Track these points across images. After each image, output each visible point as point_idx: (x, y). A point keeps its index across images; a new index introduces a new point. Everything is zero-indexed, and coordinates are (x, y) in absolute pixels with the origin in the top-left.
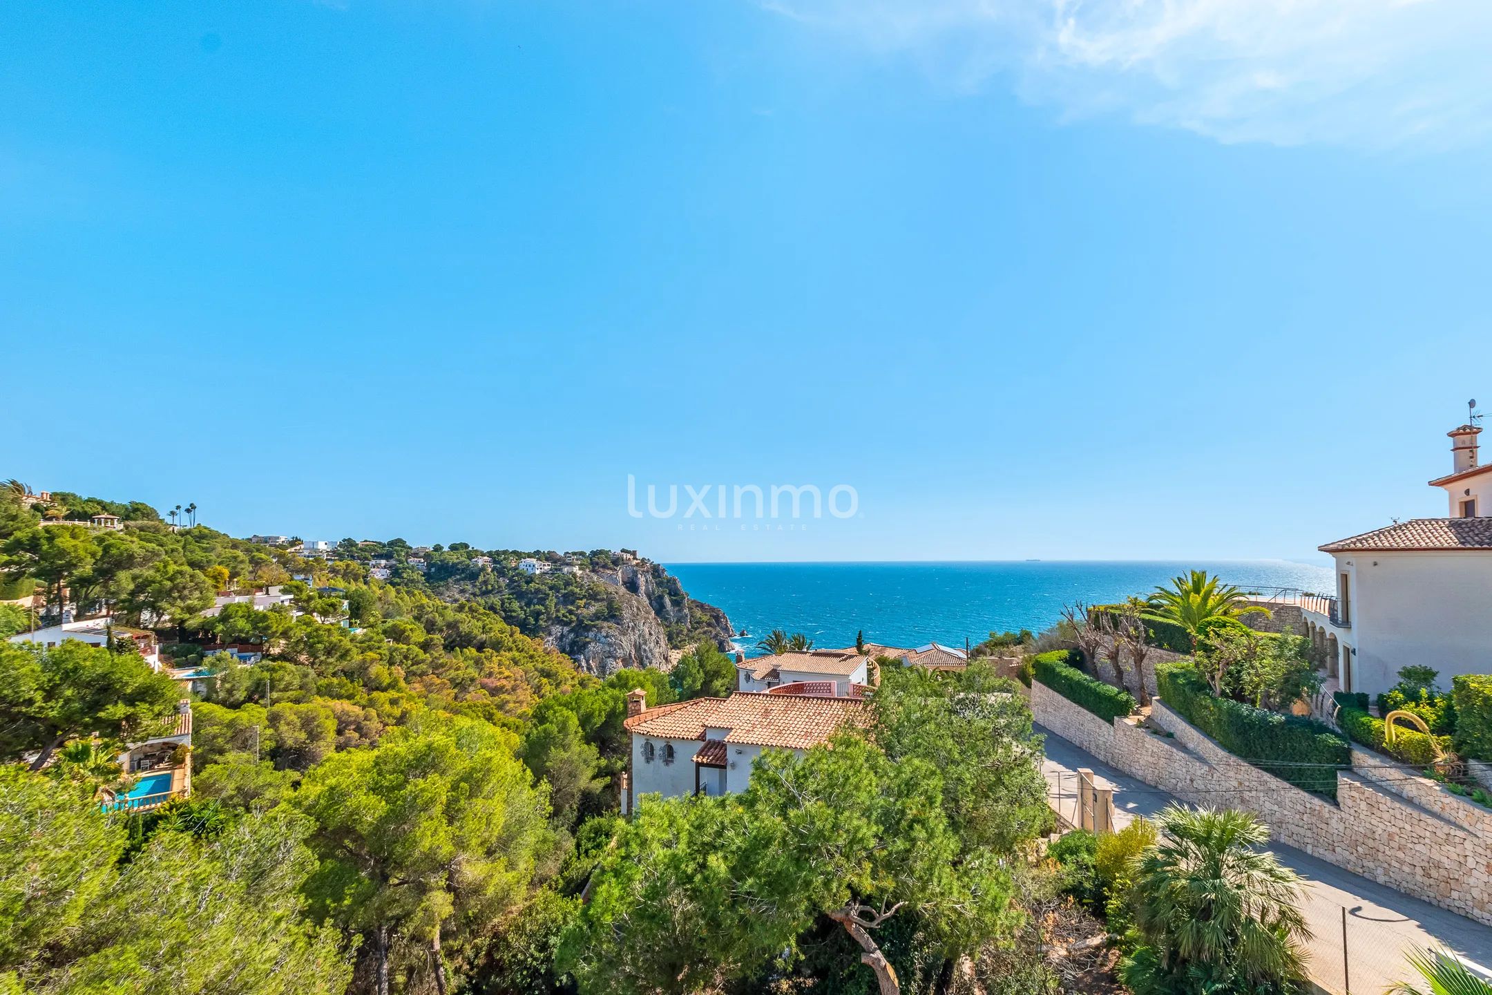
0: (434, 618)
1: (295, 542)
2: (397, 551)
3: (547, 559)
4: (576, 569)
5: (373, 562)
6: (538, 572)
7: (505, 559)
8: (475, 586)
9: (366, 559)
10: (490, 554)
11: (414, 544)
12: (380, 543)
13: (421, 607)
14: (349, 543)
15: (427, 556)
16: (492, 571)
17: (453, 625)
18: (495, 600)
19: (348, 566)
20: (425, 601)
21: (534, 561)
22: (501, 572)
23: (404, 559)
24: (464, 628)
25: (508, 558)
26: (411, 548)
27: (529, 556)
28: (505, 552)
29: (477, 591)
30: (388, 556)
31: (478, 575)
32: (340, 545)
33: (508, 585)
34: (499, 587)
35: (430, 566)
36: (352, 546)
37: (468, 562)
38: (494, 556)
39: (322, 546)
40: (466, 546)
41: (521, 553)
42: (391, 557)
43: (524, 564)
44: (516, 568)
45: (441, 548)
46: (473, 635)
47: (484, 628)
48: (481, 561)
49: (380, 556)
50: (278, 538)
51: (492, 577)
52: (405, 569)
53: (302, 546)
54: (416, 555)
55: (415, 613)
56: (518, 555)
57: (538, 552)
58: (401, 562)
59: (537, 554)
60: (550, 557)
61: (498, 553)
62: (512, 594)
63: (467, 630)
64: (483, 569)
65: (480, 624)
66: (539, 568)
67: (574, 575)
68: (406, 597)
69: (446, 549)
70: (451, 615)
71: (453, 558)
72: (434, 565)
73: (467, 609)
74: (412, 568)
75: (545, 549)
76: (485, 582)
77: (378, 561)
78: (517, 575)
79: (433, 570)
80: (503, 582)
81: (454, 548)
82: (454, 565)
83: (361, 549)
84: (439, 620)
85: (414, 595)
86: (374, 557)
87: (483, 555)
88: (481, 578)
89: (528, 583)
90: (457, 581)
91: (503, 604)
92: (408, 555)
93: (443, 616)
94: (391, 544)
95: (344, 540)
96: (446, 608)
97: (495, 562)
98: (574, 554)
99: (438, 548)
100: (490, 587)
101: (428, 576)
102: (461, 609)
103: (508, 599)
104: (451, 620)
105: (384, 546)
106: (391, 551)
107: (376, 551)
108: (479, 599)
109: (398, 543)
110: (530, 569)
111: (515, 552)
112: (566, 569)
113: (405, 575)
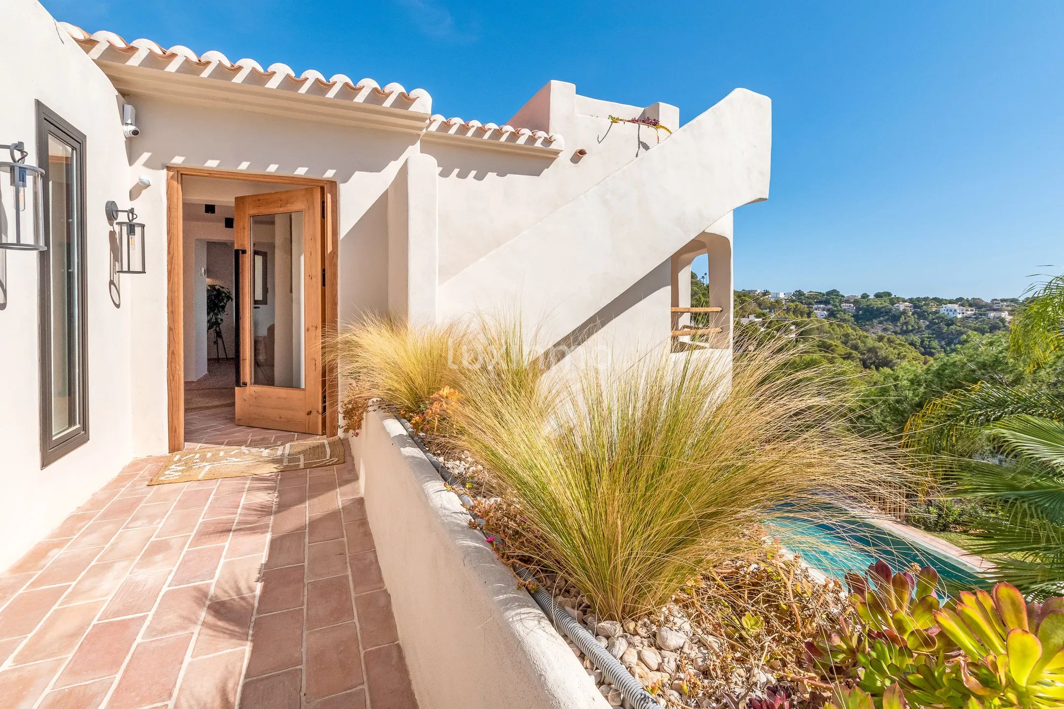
0: (857, 343)
1: (765, 293)
2: (833, 299)
3: (971, 305)
4: (1005, 315)
5: (815, 306)
6: (959, 316)
7: (925, 305)
8: (897, 326)
9: (810, 304)
10: (911, 301)
11: (846, 293)
12: (820, 293)
13: (847, 335)
14: (799, 294)
15: (856, 302)
16: (913, 314)
17: (872, 350)
18: (916, 338)
19: (797, 306)
20: (850, 331)
21: (956, 306)
22: (921, 315)
23: (838, 304)
24: (882, 353)
25: (928, 304)
26: (843, 296)
27: (951, 302)
28: (926, 299)
29: (898, 330)
30: (826, 302)
31: (900, 317)
32: (794, 295)
33: (928, 327)
34: (919, 328)
35: (858, 309)
36: (801, 295)
37: (890, 306)
38: (916, 303)
39: (782, 296)
40: (889, 294)
41: (942, 300)
42: (829, 303)
43: (943, 310)
44: (936, 312)
45: (868, 296)
46: (889, 359)
47: (899, 355)
48: (902, 307)
49: (820, 302)
50: (756, 291)
51: (912, 320)
52: (838, 311)
53: (770, 296)
54: (847, 301)
55: (843, 339)
56: (939, 301)
57: (960, 299)
58: (836, 306)
59: (960, 301)
60: (974, 304)
61: (918, 299)
62: (933, 334)
63: (884, 355)
64: (904, 312)
65: (896, 351)
66: (960, 312)
67: (1003, 320)
68: (837, 329)
69: (872, 297)
70: (870, 343)
71: (878, 304)
72: (861, 309)
73: (885, 340)
74: (844, 311)
75: (968, 296)
76: (906, 323)
77: (819, 306)
78: (937, 318)
79: (861, 312)
80: (923, 323)
81: (878, 296)
82: (878, 309)
83: (808, 297)
84: (861, 345)
85: (843, 327)
86: (816, 303)
87: (904, 301)
88: (902, 319)
89: (948, 325)
90: (881, 322)
91: (922, 342)
92: (841, 302)
93: (864, 343)
94: (829, 293)
95: (796, 291)
96: (867, 337)
97: (915, 307)
98: (1002, 300)
99: (865, 296)
100: (910, 328)
101: (856, 317)
102: (881, 339)
103: (928, 338)
104: (871, 346)
105: (823, 295)
106: (829, 299)
107: (818, 299)
108: (900, 336)
109: (834, 293)
110: (951, 313)
111: (935, 299)
112: (992, 315)
113: (838, 316)
